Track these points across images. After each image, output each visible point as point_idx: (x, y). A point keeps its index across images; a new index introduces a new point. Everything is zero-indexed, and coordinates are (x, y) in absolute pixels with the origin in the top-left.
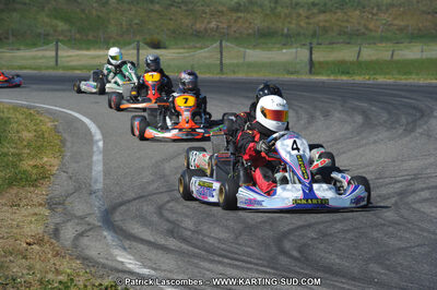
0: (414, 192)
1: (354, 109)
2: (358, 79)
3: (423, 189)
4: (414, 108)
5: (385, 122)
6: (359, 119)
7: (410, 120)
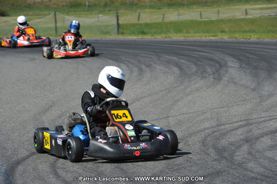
0: (257, 138)
1: (169, 62)
2: (159, 37)
3: (262, 135)
4: (211, 60)
5: (196, 72)
6: (175, 70)
7: (214, 70)
